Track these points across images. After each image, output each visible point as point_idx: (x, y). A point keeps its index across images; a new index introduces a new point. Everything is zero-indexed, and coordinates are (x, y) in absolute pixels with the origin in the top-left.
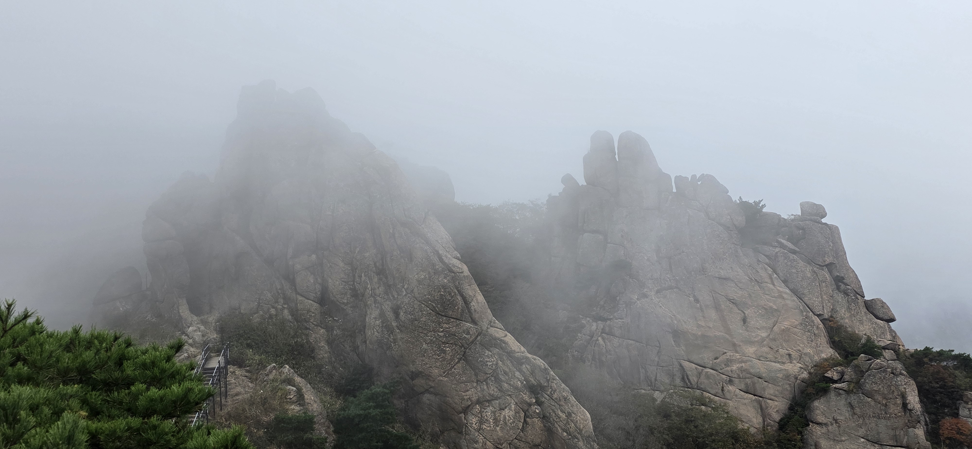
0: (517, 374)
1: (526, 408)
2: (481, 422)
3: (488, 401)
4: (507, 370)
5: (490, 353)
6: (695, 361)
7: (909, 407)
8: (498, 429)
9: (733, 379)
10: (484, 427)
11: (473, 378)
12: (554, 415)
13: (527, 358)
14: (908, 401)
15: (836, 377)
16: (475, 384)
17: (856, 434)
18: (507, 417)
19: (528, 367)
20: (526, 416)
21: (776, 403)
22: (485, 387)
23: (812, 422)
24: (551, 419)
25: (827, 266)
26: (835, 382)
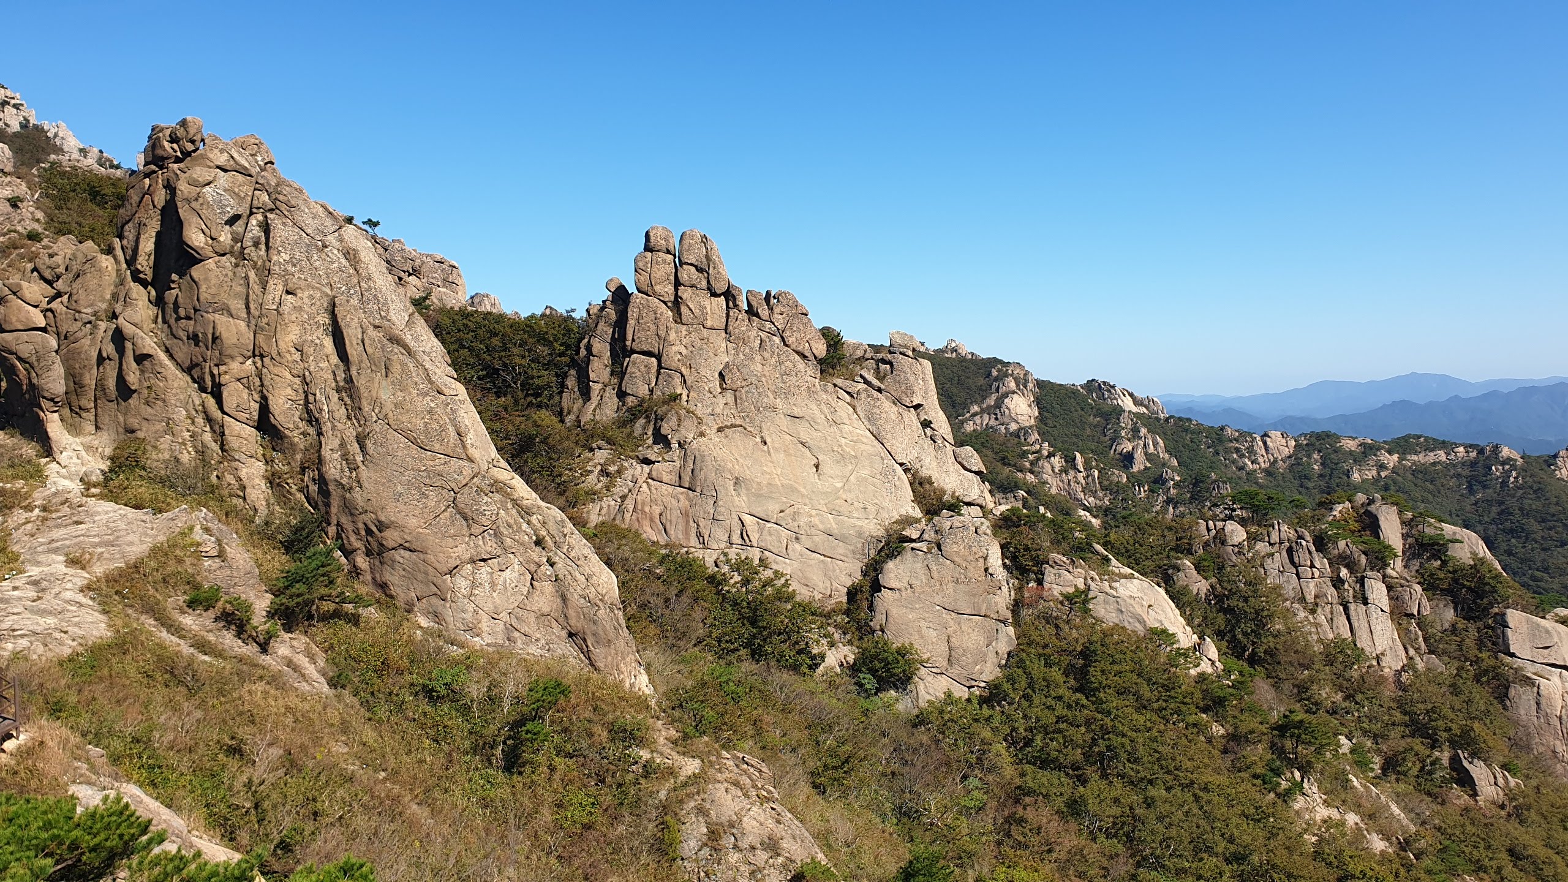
0: (525, 526)
1: (533, 568)
2: (474, 585)
3: (484, 560)
4: (512, 522)
5: (490, 500)
6: (757, 515)
7: (990, 571)
8: (495, 594)
9: (800, 536)
10: (477, 592)
11: (465, 530)
12: (570, 577)
13: (539, 507)
14: (989, 565)
15: (914, 537)
16: (467, 539)
17: (931, 600)
18: (508, 580)
19: (540, 517)
20: (532, 578)
21: (846, 565)
22: (481, 543)
23: (885, 587)
24: (566, 583)
25: (914, 407)
26: (914, 541)
